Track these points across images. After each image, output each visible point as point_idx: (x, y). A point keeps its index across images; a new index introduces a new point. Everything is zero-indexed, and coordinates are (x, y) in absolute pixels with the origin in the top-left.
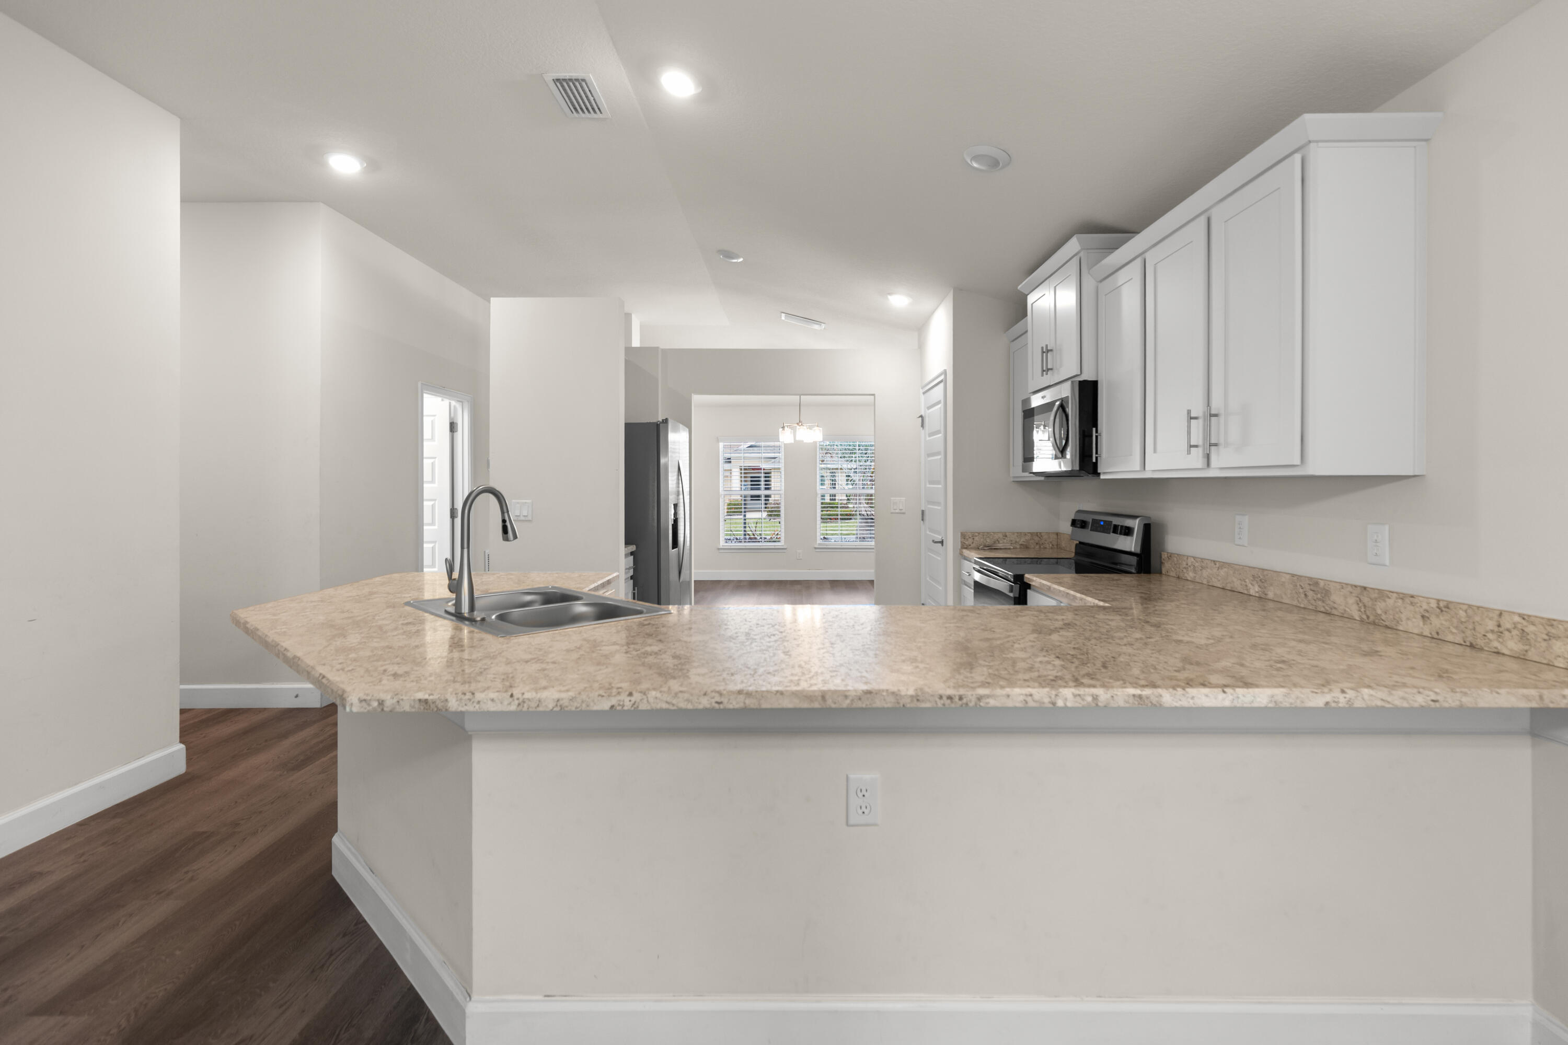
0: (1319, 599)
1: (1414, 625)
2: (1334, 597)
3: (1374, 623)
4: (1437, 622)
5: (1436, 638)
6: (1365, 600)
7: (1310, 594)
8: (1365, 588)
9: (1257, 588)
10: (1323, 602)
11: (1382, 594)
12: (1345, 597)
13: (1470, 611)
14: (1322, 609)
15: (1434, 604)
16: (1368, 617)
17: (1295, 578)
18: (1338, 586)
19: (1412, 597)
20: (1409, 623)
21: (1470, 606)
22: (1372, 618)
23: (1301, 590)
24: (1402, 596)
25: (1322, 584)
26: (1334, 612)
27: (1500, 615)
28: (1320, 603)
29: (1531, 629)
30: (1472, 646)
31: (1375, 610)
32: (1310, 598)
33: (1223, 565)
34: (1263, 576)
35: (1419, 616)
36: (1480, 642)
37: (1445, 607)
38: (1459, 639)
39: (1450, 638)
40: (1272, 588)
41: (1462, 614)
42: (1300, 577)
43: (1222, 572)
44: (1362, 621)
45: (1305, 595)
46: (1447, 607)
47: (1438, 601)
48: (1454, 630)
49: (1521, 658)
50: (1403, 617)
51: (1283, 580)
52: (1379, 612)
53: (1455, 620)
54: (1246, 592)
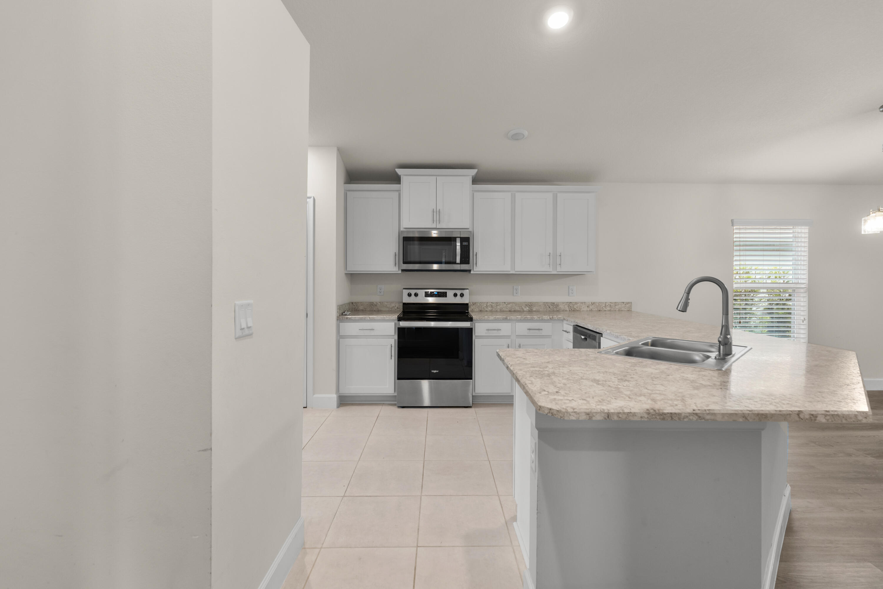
0: (555, 308)
1: (586, 309)
2: (560, 306)
3: (574, 311)
4: (591, 307)
5: (591, 310)
6: (571, 305)
7: (551, 307)
8: (571, 302)
9: (527, 308)
10: (556, 308)
11: (576, 303)
12: (564, 306)
13: (599, 304)
14: (556, 310)
15: (590, 303)
16: (572, 310)
17: (545, 303)
18: (562, 303)
19: (585, 302)
20: (584, 309)
21: (599, 302)
22: (573, 310)
23: (547, 306)
24: (582, 303)
25: (556, 303)
26: (561, 310)
27: (606, 303)
28: (555, 309)
29: (612, 304)
30: (599, 311)
31: (574, 307)
32: (551, 308)
33: (509, 303)
34: (530, 305)
35: (587, 307)
36: (601, 309)
37: (593, 304)
38: (597, 310)
39: (594, 310)
40: (535, 307)
41: (597, 304)
42: (547, 303)
43: (509, 306)
44: (570, 311)
45: (549, 307)
46: (594, 303)
47: (592, 302)
48: (595, 308)
49: (610, 311)
50: (582, 308)
51: (540, 304)
52: (575, 307)
53: (596, 306)
54: (522, 310)
